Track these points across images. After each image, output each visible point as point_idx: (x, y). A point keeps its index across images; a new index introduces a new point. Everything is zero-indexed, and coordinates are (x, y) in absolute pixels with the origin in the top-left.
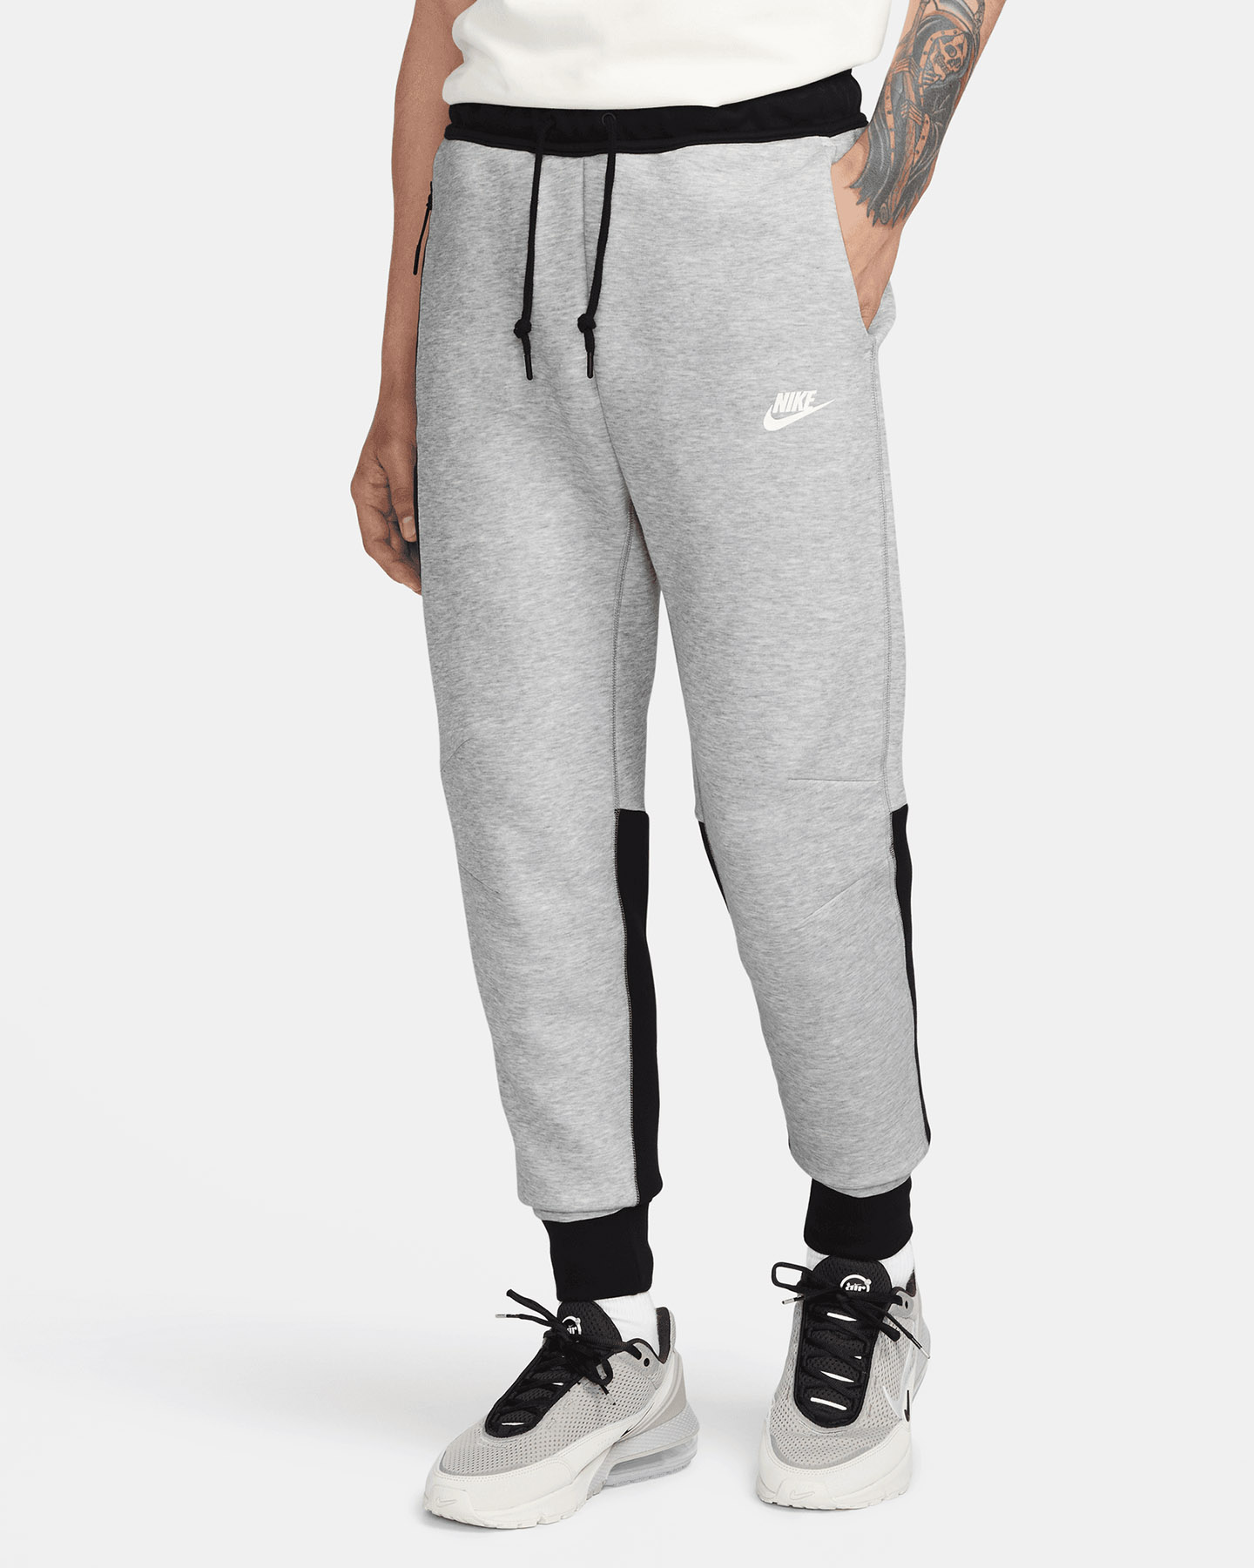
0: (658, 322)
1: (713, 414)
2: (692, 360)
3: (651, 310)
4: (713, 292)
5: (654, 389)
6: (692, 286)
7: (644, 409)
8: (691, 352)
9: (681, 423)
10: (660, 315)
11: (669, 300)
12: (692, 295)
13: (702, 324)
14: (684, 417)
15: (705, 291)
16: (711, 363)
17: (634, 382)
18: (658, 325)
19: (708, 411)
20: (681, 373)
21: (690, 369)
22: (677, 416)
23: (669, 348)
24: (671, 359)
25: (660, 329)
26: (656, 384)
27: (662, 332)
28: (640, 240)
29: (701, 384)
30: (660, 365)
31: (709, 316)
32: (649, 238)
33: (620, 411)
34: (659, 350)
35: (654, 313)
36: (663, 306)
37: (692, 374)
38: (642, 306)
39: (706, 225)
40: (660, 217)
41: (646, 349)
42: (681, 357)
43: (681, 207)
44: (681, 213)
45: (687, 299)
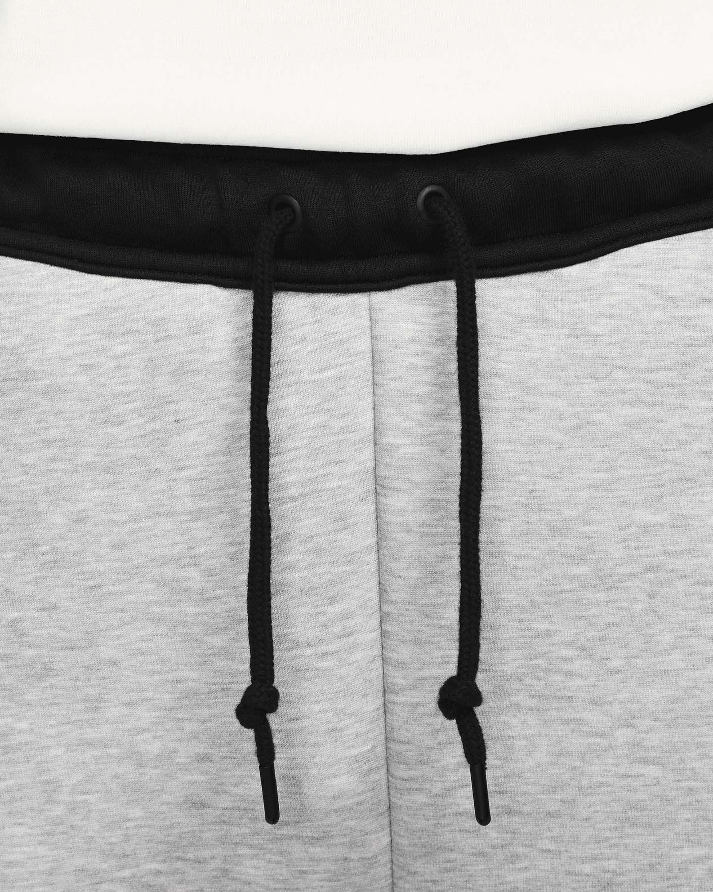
0: (565, 659)
1: (700, 860)
2: (653, 740)
3: (548, 634)
4: (698, 588)
5: (553, 807)
6: (650, 576)
7: (521, 850)
8: (648, 722)
9: (620, 879)
10: (570, 644)
11: (593, 611)
12: (651, 596)
13: (676, 660)
14: (629, 866)
15: (681, 585)
16: (699, 745)
17: (500, 793)
18: (567, 667)
19: (688, 852)
20: (622, 770)
21: (646, 761)
22: (612, 865)
23: (592, 716)
24: (598, 740)
25: (570, 674)
26: (558, 797)
27: (577, 682)
28: (523, 478)
29: (674, 793)
30: (570, 754)
31: (693, 641)
32: (546, 472)
33: (453, 856)
34: (567, 722)
35: (556, 639)
36: (581, 624)
37: (652, 771)
38: (525, 625)
39: (682, 437)
40: (574, 422)
41: (532, 719)
42: (622, 735)
43: (626, 397)
44: (627, 411)
45: (638, 606)
